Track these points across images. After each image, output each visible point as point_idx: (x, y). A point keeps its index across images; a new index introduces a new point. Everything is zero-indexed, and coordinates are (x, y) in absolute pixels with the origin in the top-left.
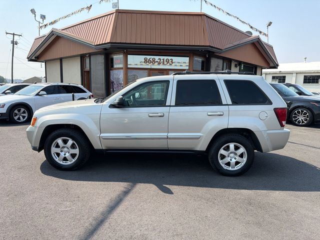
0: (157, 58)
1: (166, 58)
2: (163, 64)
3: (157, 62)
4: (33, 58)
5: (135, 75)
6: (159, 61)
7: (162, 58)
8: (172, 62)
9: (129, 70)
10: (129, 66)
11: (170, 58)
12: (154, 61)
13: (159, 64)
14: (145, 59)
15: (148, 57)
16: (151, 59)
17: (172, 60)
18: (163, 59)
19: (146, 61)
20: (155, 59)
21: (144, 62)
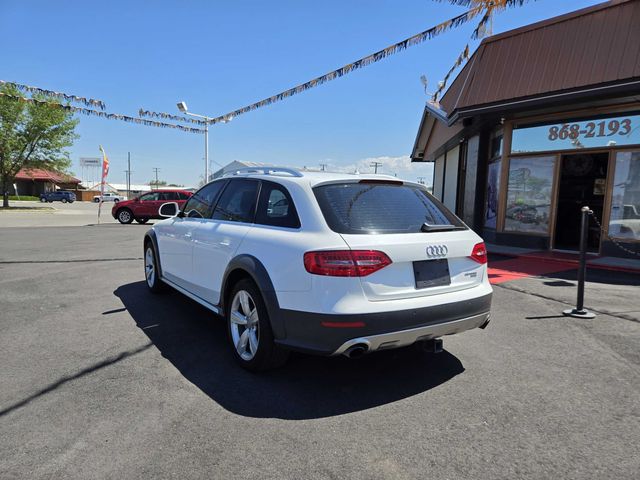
0: (583, 125)
1: (608, 121)
2: (601, 134)
3: (585, 132)
4: (417, 156)
5: (523, 170)
6: (589, 127)
7: (597, 122)
8: (628, 128)
9: (513, 160)
10: (513, 151)
11: (620, 119)
12: (575, 132)
13: (590, 135)
14: (551, 130)
15: (561, 126)
16: (568, 129)
17: (628, 122)
18: (602, 125)
19: (553, 135)
20: (578, 127)
21: (550, 138)
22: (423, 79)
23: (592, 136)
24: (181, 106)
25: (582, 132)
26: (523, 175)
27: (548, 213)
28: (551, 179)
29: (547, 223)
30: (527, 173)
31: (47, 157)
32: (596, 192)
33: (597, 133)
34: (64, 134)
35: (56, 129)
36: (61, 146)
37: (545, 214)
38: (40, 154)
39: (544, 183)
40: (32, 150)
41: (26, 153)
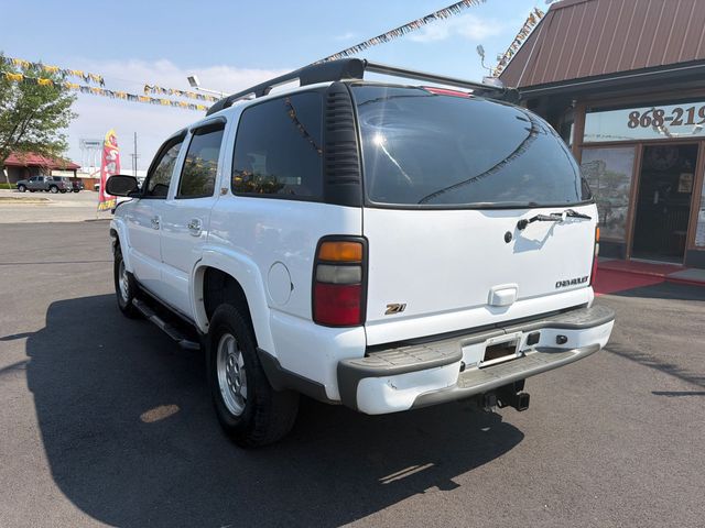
0: (668, 110)
1: (698, 106)
2: (690, 122)
3: (672, 118)
5: (597, 162)
6: (676, 114)
7: (685, 107)
9: (585, 151)
10: (586, 140)
12: (659, 118)
13: (676, 123)
14: (632, 114)
15: (642, 111)
16: (651, 115)
18: (691, 111)
19: (634, 121)
20: (663, 112)
21: (630, 125)
22: (481, 51)
23: (680, 123)
24: (191, 80)
25: (667, 119)
26: (597, 169)
27: (626, 215)
28: (629, 175)
29: (624, 227)
30: (601, 166)
31: (40, 140)
32: (681, 189)
33: (685, 121)
34: (59, 112)
35: (49, 108)
36: (55, 126)
37: (622, 216)
38: (32, 136)
39: (621, 178)
40: (23, 133)
41: (16, 136)
